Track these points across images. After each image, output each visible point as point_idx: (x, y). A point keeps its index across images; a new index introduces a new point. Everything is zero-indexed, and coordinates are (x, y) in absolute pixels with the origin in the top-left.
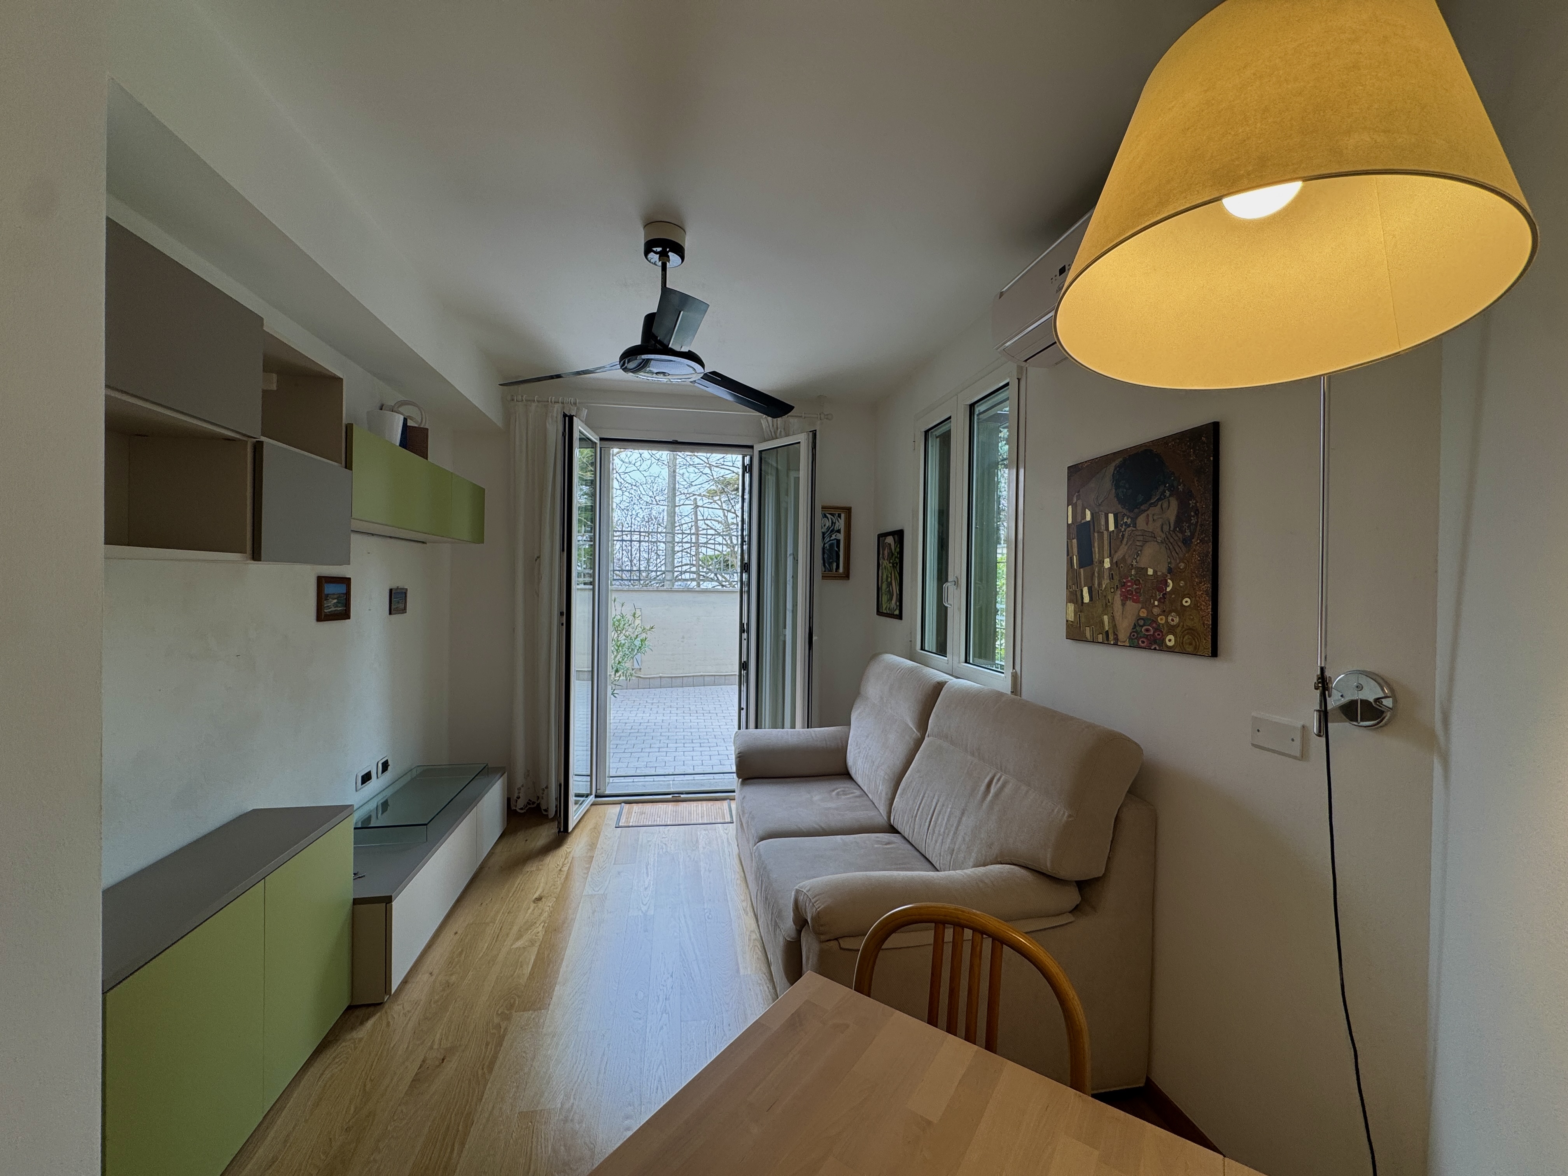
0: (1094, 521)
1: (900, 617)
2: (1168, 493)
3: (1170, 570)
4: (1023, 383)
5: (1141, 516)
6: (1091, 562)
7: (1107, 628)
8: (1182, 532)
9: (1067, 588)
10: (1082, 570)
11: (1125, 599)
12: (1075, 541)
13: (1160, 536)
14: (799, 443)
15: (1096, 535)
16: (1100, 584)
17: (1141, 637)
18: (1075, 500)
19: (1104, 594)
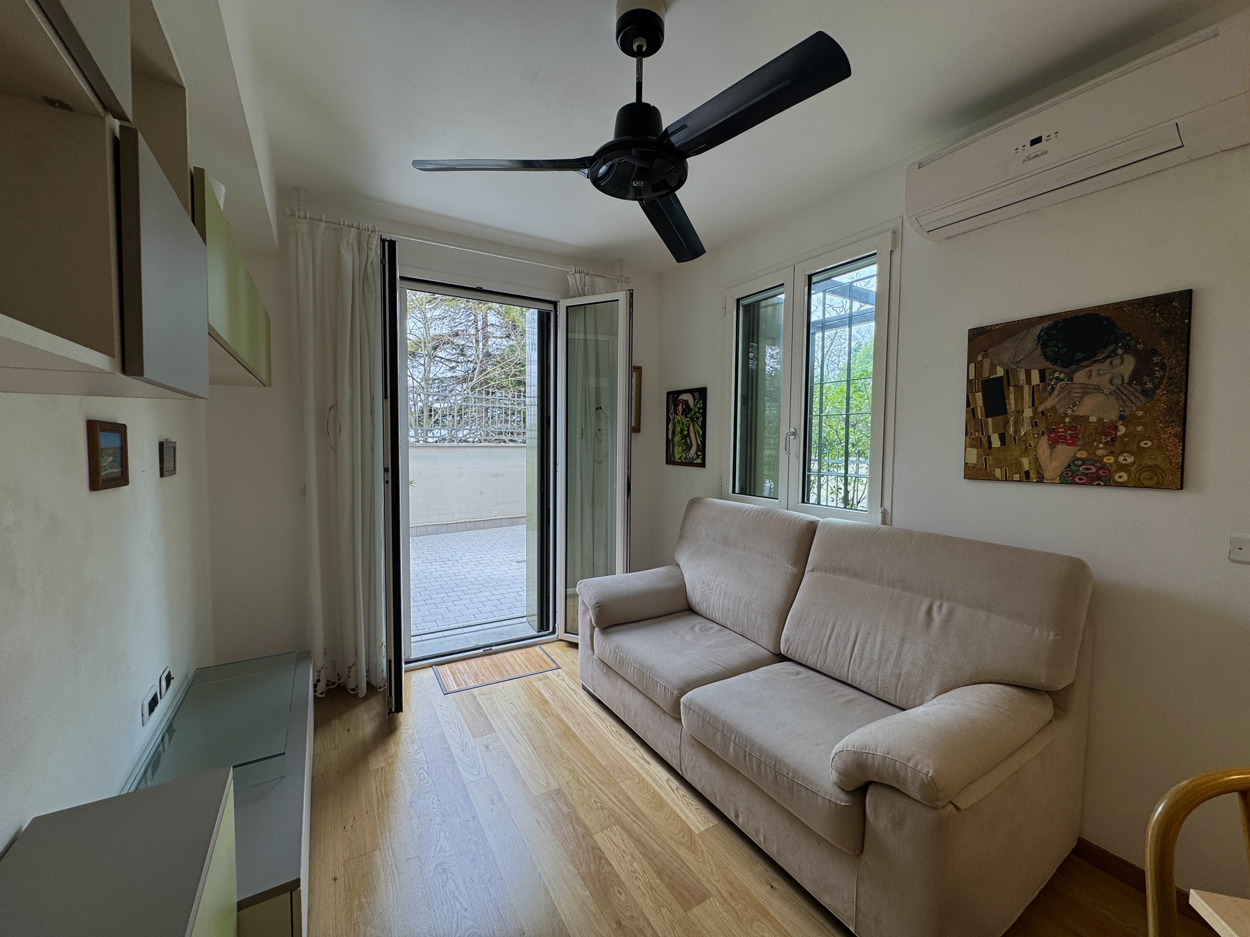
0: (1008, 376)
1: (703, 465)
2: (1120, 351)
3: (1122, 418)
4: (897, 255)
5: (1081, 372)
6: (1003, 410)
7: (1027, 469)
8: (1140, 383)
9: (966, 435)
10: (990, 420)
11: (1054, 443)
12: (979, 396)
13: (1108, 388)
14: (618, 300)
15: (1012, 388)
16: (1016, 431)
17: (1077, 475)
18: (980, 358)
19: (1024, 439)
